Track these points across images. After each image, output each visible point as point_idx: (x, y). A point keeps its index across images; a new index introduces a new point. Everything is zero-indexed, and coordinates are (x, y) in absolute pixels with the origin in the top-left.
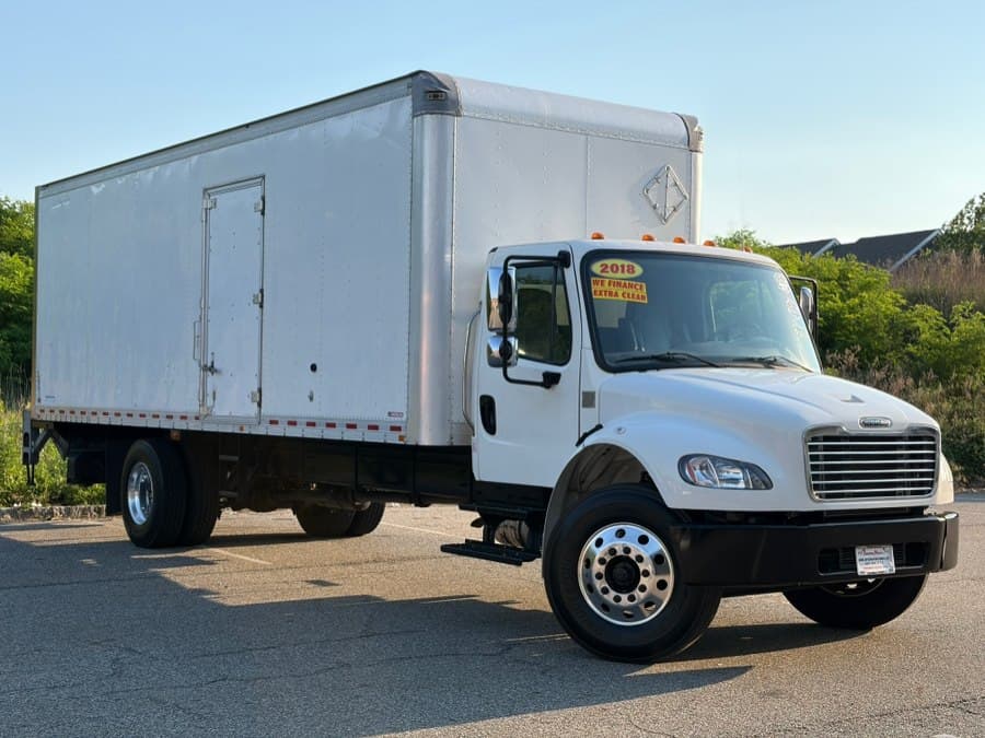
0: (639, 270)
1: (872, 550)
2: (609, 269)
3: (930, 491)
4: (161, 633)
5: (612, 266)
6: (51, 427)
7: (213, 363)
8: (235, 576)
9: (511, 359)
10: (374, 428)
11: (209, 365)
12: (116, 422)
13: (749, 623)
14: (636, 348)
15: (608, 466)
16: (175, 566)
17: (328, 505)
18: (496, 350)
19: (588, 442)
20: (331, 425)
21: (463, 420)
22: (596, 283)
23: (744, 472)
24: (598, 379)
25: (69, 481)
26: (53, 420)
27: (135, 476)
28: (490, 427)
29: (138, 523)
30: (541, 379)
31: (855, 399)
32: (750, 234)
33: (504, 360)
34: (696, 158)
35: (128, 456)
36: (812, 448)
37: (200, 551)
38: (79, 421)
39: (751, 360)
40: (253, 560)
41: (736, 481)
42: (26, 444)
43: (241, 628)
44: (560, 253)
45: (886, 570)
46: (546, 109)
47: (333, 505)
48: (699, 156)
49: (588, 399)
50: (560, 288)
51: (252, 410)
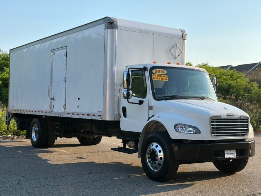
0: (166, 72)
1: (229, 151)
2: (157, 72)
3: (246, 135)
4: (34, 172)
5: (158, 71)
6: (13, 115)
7: (53, 97)
8: (59, 156)
9: (130, 96)
10: (94, 115)
11: (52, 98)
12: (29, 113)
13: (198, 171)
14: (167, 94)
15: (157, 127)
16: (43, 153)
17: (85, 136)
18: (125, 94)
19: (150, 120)
20: (83, 115)
21: (118, 113)
22: (154, 75)
23: (193, 129)
24: (154, 102)
25: (18, 129)
26: (13, 112)
27: (34, 128)
28: (125, 116)
29: (34, 141)
30: (138, 102)
31: (225, 109)
32: (207, 64)
33: (128, 97)
34: (185, 41)
35: (32, 123)
36: (212, 122)
37: (51, 149)
38: (20, 113)
39: (197, 97)
40: (65, 151)
41: (191, 131)
42: (7, 119)
43: (56, 171)
44: (144, 67)
45: (233, 157)
46: (142, 27)
47: (87, 137)
48: (186, 41)
49: (151, 108)
50: (144, 77)
51: (63, 110)
